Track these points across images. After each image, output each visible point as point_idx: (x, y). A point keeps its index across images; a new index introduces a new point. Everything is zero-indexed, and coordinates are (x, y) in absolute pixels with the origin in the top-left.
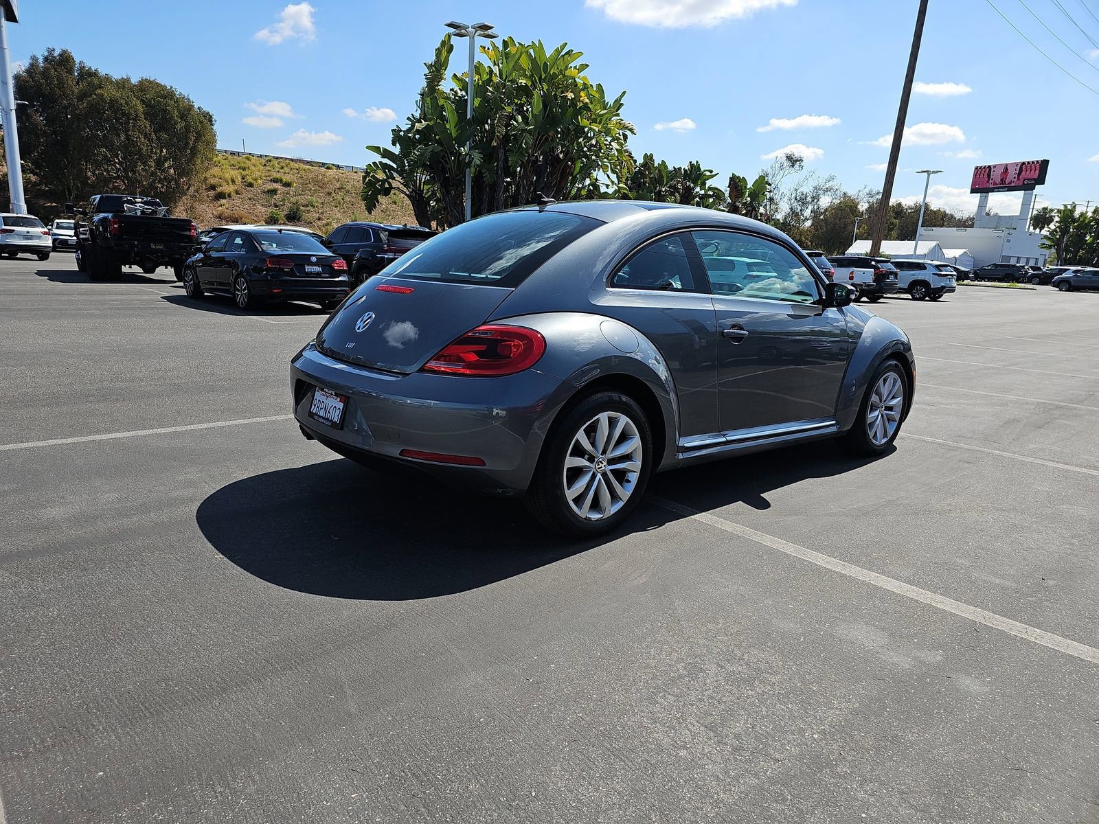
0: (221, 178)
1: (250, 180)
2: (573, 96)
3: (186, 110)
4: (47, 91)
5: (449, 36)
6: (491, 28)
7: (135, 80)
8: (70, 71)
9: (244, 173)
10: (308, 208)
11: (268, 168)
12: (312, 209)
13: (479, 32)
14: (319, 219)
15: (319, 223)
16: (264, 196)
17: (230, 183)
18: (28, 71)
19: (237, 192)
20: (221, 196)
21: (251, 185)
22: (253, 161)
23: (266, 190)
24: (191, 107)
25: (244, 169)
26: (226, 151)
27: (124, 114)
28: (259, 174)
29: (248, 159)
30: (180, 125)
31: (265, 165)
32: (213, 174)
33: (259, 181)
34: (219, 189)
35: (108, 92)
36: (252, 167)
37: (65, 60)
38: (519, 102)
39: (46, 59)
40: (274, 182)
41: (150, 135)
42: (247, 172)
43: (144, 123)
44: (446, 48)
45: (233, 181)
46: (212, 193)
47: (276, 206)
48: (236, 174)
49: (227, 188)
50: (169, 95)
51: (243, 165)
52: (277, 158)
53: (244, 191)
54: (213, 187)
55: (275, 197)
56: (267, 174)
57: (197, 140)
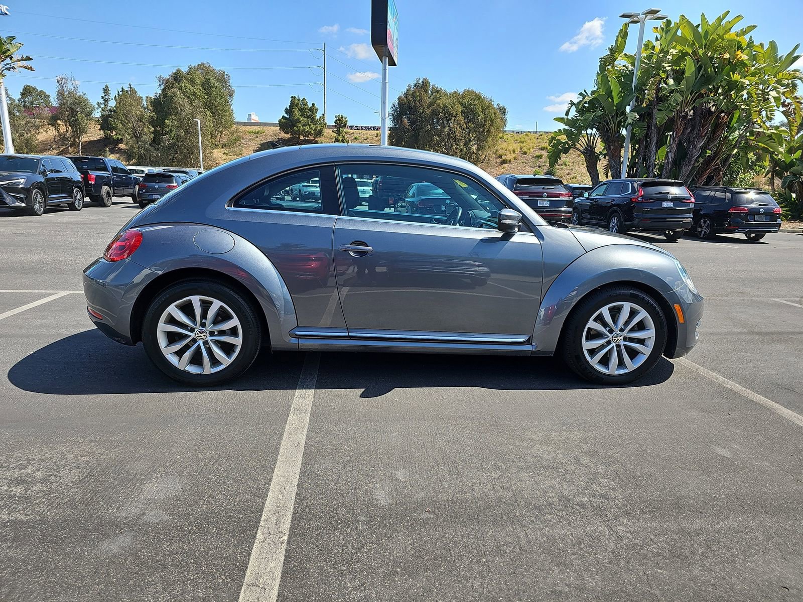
0: (506, 150)
1: (525, 149)
2: (729, 56)
3: (487, 106)
4: (413, 104)
5: (627, 25)
6: (658, 11)
7: (461, 91)
8: (426, 92)
9: (522, 145)
10: (562, 167)
11: (539, 140)
12: (565, 167)
13: (649, 16)
14: (568, 174)
15: (568, 177)
16: (533, 160)
17: (512, 152)
18: (405, 94)
19: (515, 159)
20: (504, 162)
21: (525, 153)
22: (530, 137)
23: (535, 155)
24: (490, 105)
25: (522, 142)
26: (513, 132)
27: (450, 114)
28: (532, 145)
29: (527, 135)
30: (481, 117)
31: (538, 138)
32: (501, 147)
33: (531, 150)
34: (504, 158)
35: (443, 102)
36: (529, 141)
37: (424, 86)
38: (678, 68)
39: (415, 85)
40: (542, 150)
41: (463, 125)
42: (524, 144)
43: (460, 118)
44: (624, 34)
45: (514, 151)
46: (499, 160)
47: (540, 167)
48: (517, 146)
49: (508, 157)
50: (478, 97)
51: (523, 140)
52: (547, 133)
53: (520, 157)
54: (501, 157)
55: (540, 160)
56: (537, 145)
57: (491, 125)
